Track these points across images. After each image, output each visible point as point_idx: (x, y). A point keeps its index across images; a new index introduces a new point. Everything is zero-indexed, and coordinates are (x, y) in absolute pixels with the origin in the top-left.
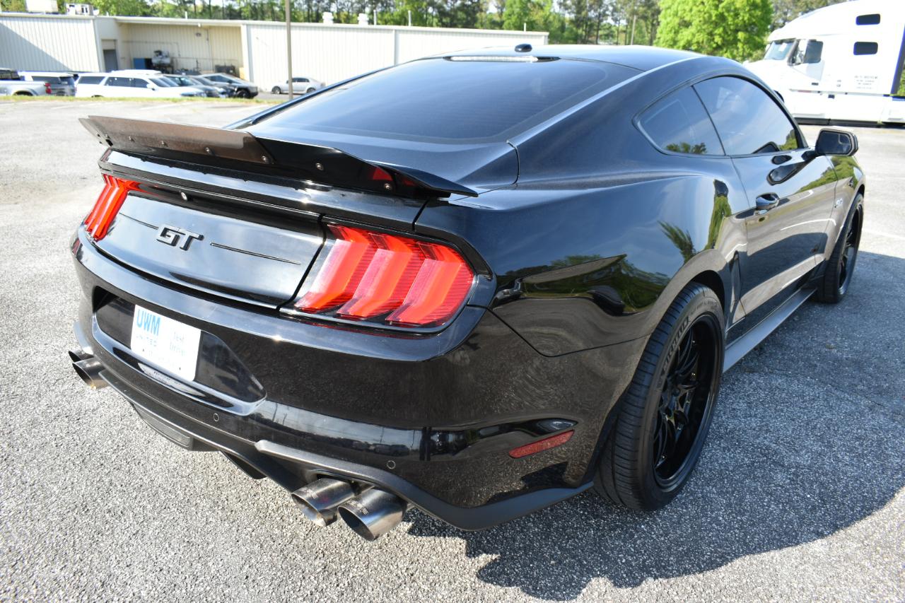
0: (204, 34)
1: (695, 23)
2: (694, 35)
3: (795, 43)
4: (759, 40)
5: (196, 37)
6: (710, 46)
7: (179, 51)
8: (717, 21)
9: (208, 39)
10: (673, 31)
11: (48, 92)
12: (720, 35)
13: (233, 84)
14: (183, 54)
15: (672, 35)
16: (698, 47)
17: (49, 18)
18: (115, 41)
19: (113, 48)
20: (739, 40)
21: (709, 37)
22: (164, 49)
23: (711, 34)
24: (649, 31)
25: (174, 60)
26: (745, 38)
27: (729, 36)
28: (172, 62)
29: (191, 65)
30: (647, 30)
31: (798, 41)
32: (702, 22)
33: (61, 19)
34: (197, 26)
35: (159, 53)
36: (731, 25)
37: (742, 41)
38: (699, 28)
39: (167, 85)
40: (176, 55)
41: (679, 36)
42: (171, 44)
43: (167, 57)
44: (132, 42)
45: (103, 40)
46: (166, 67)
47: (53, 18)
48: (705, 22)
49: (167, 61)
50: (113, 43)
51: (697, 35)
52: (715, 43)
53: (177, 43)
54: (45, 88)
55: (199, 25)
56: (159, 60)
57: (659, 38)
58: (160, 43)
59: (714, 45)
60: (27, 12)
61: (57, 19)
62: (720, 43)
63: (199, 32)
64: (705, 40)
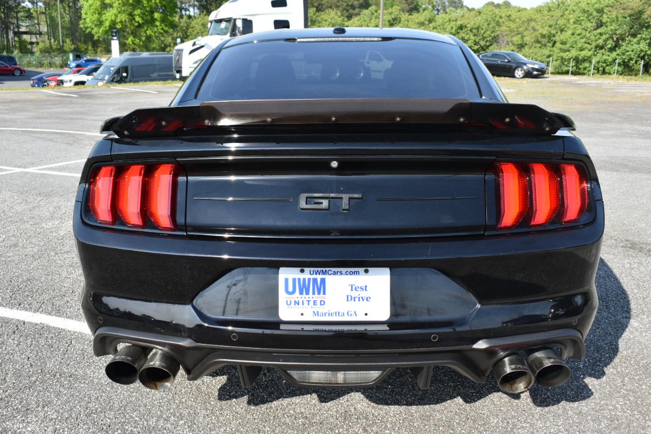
1: (116, 5)
2: (116, 16)
3: (232, 21)
4: (172, 19)
6: (133, 25)
8: (133, 3)
10: (97, 12)
12: (139, 15)
15: (96, 16)
16: (122, 25)
20: (156, 20)
21: (130, 17)
23: (131, 14)
24: (67, 12)
26: (160, 17)
27: (146, 16)
30: (65, 12)
31: (235, 20)
32: (122, 5)
36: (146, 7)
37: (159, 20)
38: (119, 9)
41: (104, 17)
48: (124, 5)
51: (119, 15)
52: (136, 22)
57: (85, 19)
59: (136, 24)
62: (140, 22)
64: (127, 20)
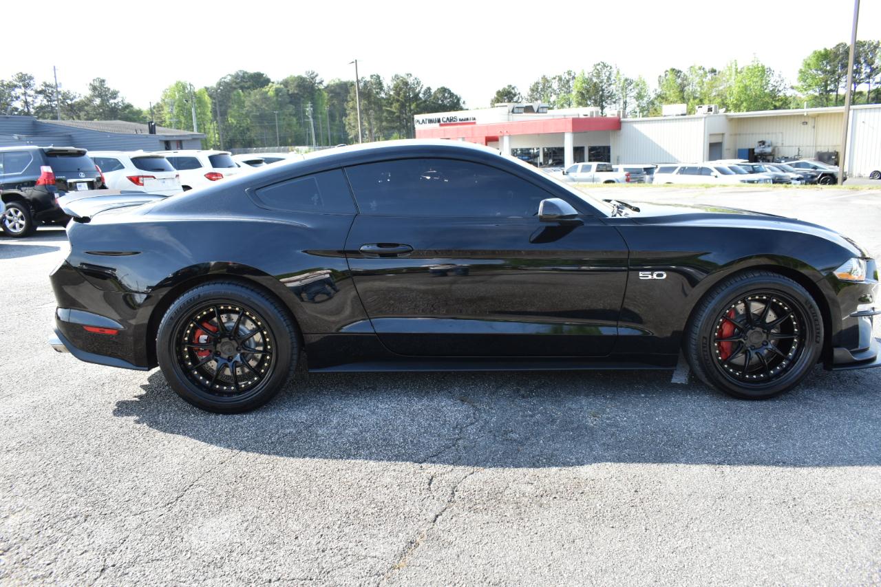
0: (811, 122)
5: (802, 126)
7: (783, 140)
9: (814, 127)
11: (628, 180)
13: (818, 170)
14: (787, 143)
17: (679, 119)
18: (723, 134)
19: (721, 141)
22: (767, 139)
25: (776, 149)
28: (774, 150)
29: (792, 153)
33: (688, 119)
34: (803, 115)
35: (763, 143)
39: (733, 173)
40: (779, 144)
42: (776, 133)
43: (769, 146)
44: (740, 134)
45: (711, 135)
46: (766, 156)
47: (682, 119)
49: (769, 150)
50: (721, 136)
53: (782, 133)
54: (625, 178)
55: (805, 114)
56: (761, 149)
58: (766, 134)
60: (662, 116)
61: (685, 119)
63: (806, 121)
